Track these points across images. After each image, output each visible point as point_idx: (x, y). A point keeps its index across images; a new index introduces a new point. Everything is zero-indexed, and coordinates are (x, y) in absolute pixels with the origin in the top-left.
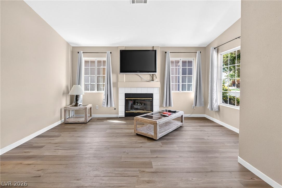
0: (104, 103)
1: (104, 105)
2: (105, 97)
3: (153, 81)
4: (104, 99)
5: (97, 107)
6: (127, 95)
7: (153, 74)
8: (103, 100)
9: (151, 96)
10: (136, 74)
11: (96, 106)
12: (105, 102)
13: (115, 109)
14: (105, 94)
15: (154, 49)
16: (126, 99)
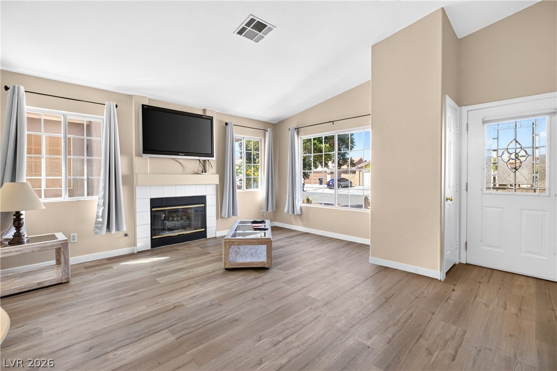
0: (100, 225)
1: (100, 228)
2: (103, 211)
3: (205, 172)
4: (100, 214)
5: (74, 236)
6: (155, 203)
7: (204, 161)
8: (98, 217)
9: (202, 199)
10: (173, 159)
11: (72, 235)
12: (102, 223)
13: (126, 235)
14: (104, 203)
15: (208, 114)
16: (153, 209)
